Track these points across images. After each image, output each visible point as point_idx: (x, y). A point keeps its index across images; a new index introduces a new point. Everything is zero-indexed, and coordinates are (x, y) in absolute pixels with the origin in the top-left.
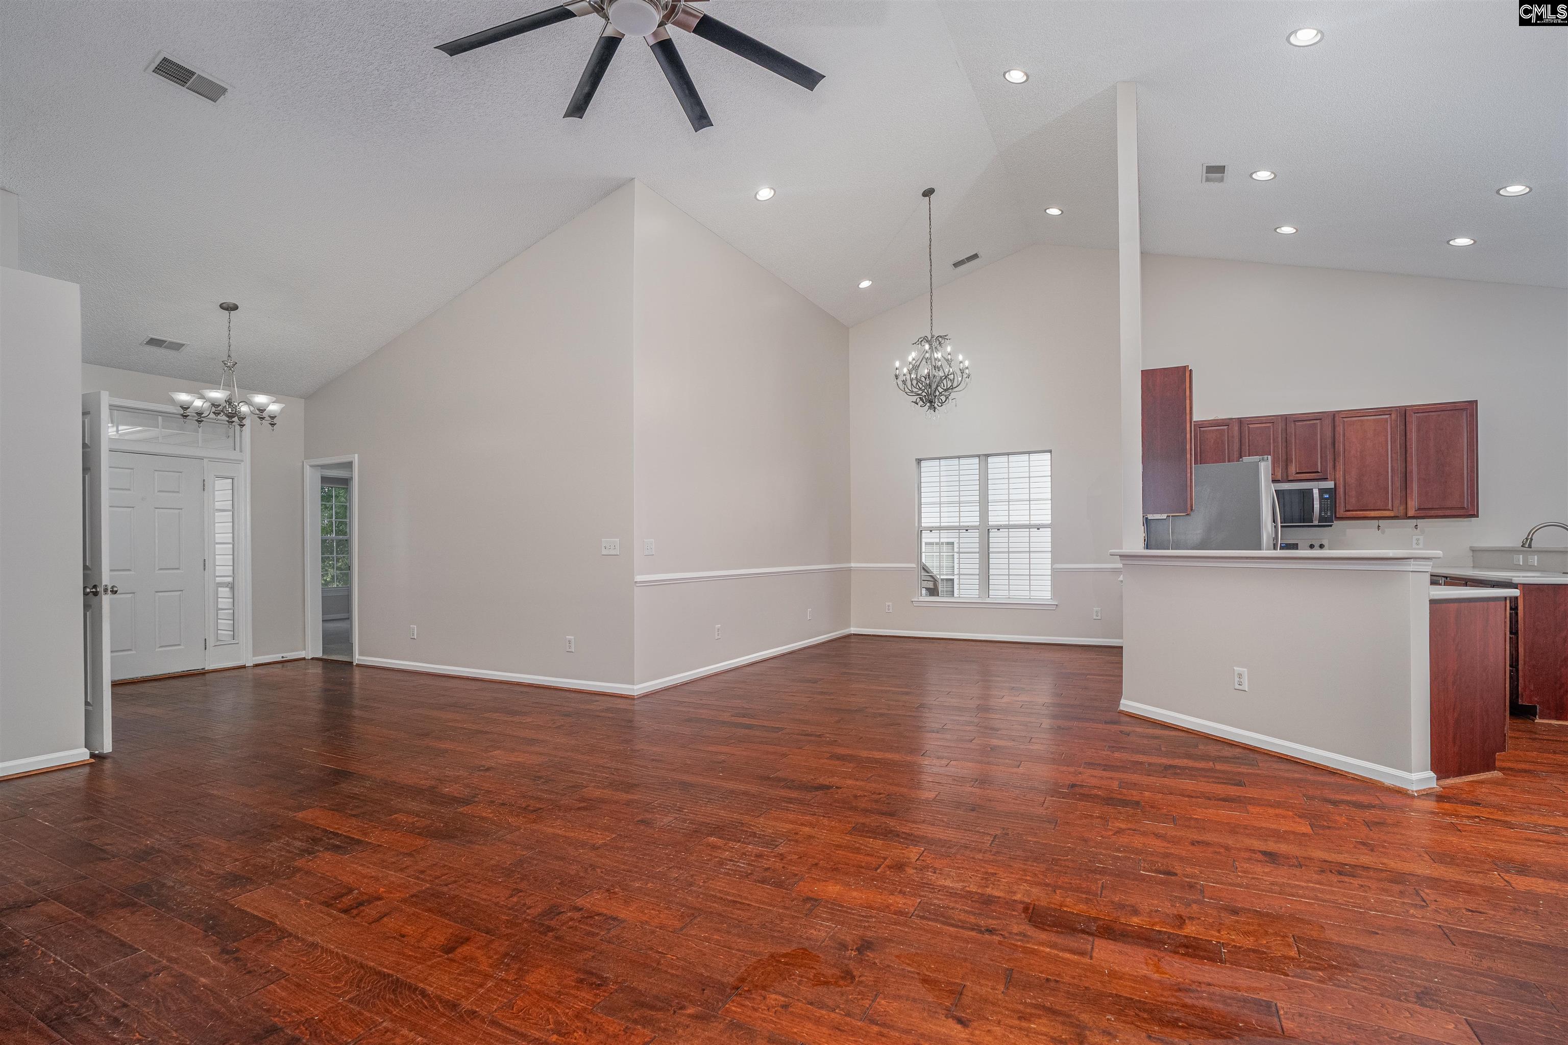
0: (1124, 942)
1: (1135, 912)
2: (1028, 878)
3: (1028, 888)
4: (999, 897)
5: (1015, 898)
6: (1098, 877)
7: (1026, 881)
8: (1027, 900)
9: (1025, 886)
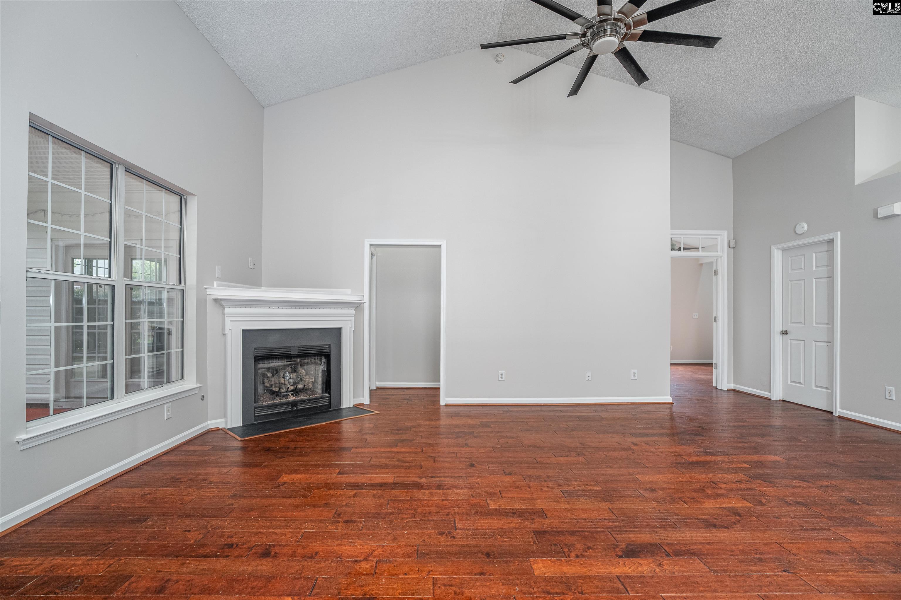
0: (382, 483)
1: (374, 496)
2: (425, 502)
3: (424, 497)
4: (435, 489)
5: (429, 491)
6: (389, 511)
7: (426, 500)
8: (423, 491)
9: (426, 498)
